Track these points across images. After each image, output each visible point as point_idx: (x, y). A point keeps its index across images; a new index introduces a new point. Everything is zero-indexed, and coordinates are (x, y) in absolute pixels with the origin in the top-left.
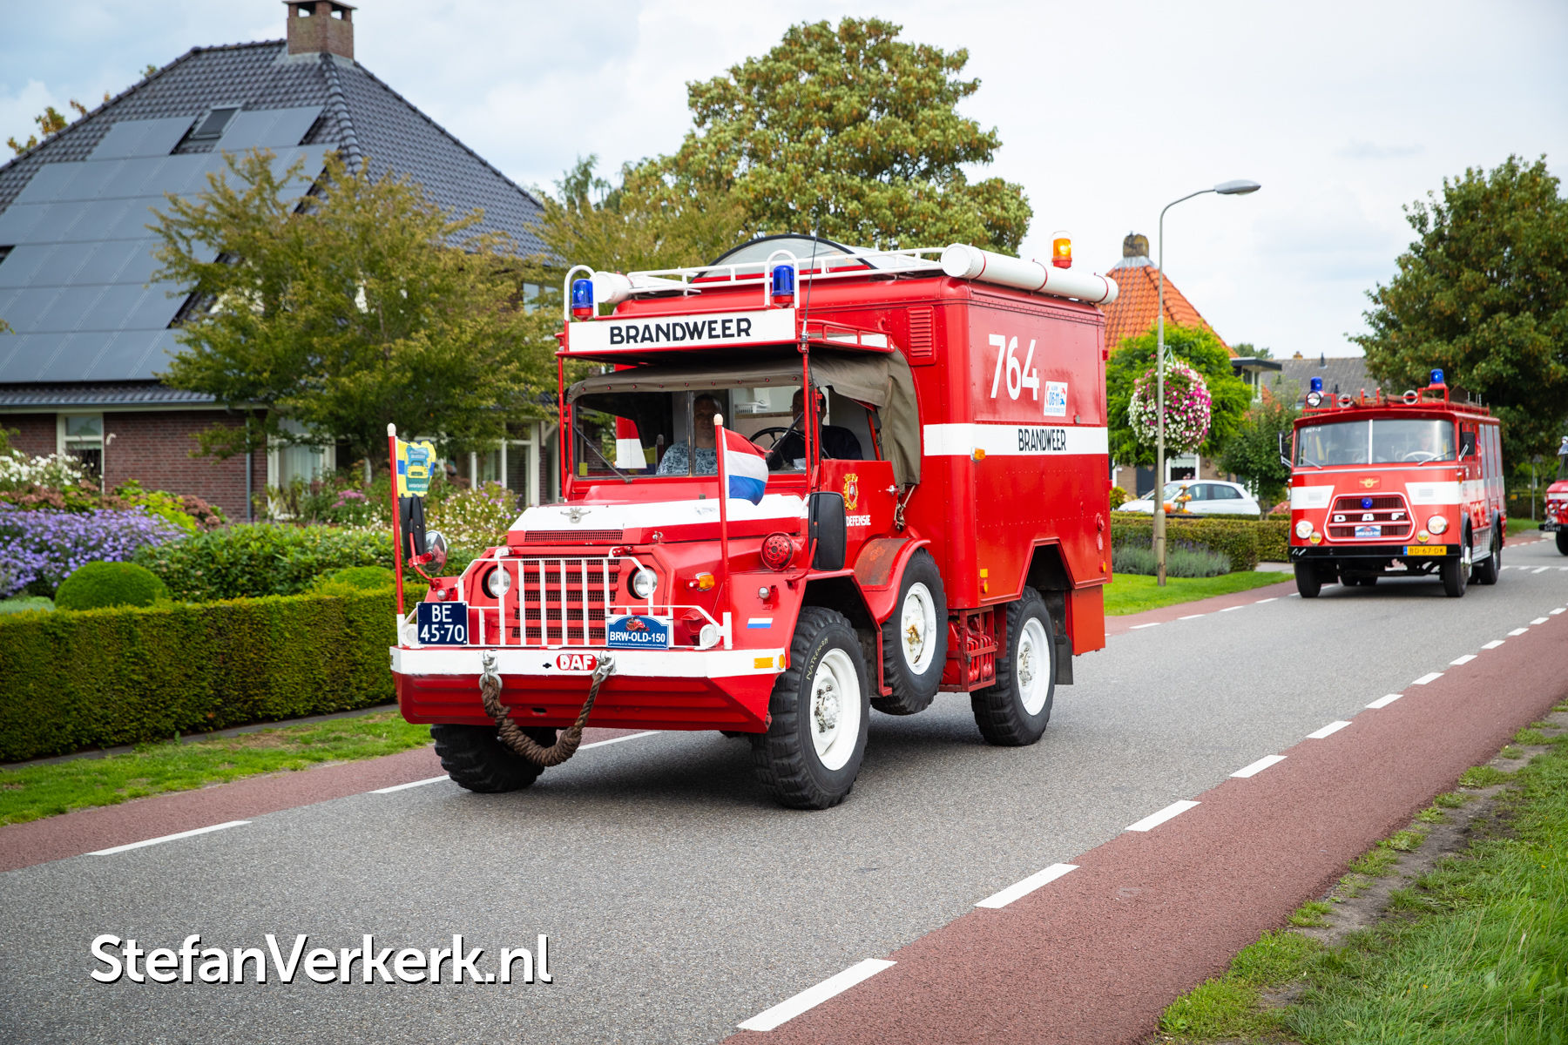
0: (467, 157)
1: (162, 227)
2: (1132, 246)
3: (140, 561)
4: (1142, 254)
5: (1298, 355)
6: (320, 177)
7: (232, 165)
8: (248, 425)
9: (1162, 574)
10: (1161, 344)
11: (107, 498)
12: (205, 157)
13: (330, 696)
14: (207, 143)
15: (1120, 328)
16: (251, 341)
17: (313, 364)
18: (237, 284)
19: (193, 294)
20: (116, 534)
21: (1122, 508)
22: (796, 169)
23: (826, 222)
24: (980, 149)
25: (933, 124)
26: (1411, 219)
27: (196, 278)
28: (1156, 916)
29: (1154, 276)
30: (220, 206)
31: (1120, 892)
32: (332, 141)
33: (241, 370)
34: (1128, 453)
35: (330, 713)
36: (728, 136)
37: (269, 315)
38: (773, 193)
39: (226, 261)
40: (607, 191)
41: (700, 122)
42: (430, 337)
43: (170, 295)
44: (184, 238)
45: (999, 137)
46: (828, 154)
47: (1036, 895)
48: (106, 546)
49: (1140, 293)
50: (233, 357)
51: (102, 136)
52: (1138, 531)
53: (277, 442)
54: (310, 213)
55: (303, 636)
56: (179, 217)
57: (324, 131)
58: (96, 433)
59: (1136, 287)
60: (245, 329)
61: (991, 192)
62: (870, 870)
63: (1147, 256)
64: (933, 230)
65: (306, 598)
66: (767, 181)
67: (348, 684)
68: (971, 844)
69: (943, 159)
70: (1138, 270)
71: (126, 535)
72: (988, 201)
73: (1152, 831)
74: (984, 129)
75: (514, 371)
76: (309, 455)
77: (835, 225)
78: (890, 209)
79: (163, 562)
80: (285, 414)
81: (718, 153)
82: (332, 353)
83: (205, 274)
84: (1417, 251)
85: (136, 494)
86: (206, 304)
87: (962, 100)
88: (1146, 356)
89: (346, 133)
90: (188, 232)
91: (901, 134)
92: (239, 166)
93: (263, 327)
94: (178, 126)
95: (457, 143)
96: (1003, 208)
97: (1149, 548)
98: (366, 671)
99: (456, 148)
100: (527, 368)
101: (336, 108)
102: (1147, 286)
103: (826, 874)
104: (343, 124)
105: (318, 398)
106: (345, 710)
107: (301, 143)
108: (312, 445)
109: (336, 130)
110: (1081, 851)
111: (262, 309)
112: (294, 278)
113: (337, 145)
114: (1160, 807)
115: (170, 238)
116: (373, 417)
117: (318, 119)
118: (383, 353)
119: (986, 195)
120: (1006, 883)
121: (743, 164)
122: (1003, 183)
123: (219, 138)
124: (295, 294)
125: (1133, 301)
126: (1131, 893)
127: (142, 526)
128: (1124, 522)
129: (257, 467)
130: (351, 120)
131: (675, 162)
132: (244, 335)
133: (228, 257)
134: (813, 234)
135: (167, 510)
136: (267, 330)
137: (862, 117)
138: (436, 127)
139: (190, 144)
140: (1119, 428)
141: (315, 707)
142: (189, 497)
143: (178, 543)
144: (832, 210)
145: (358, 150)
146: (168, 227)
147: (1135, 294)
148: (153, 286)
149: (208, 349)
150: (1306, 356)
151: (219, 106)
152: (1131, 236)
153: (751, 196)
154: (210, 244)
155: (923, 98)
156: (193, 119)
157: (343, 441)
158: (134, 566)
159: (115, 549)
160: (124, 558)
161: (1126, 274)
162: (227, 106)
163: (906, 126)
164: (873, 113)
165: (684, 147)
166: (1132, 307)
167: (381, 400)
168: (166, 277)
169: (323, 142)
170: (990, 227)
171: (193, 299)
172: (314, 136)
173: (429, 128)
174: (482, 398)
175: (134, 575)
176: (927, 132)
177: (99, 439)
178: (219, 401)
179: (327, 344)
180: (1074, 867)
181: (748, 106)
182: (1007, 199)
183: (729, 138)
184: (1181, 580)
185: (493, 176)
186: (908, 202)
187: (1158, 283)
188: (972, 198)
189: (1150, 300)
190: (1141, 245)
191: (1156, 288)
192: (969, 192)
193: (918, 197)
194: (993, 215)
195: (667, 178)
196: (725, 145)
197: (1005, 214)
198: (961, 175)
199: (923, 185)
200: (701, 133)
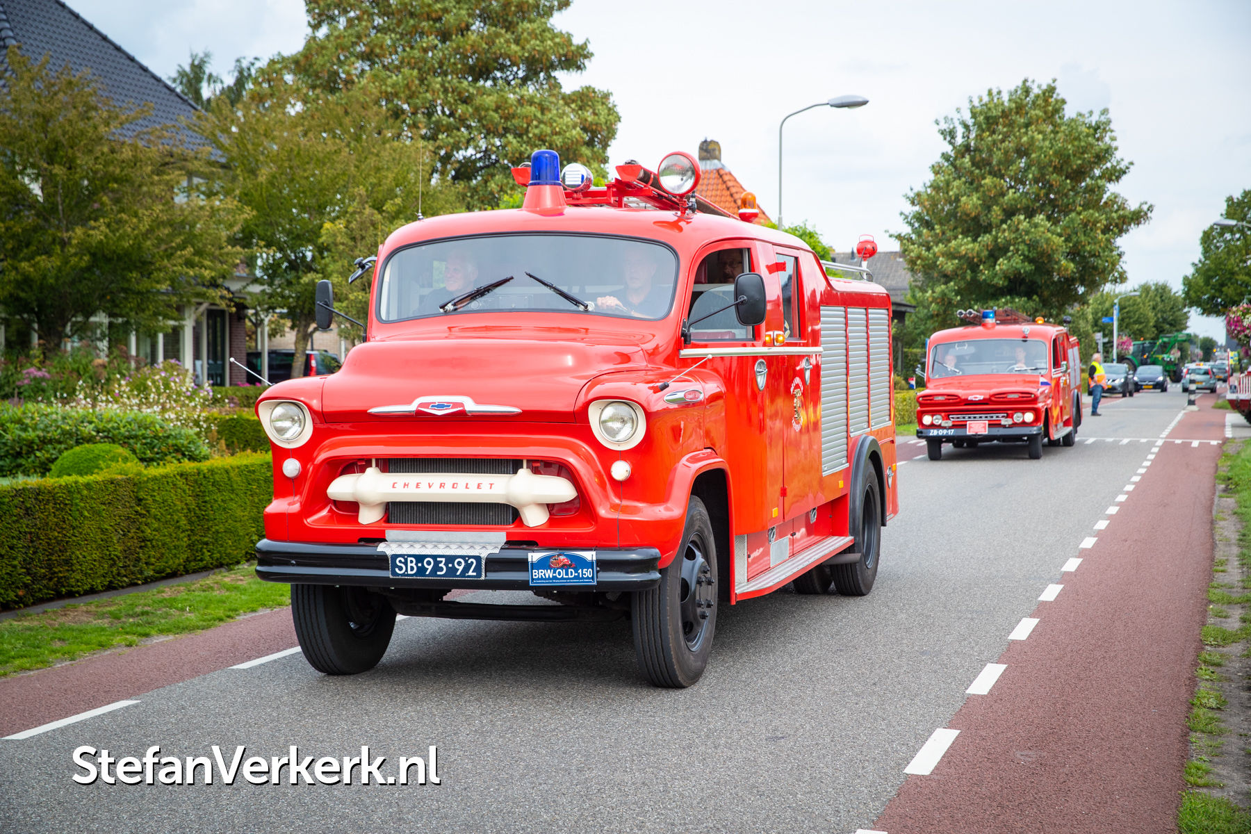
2: (707, 151)
4: (715, 158)
13: (123, 571)
24: (575, 57)
26: (943, 133)
29: (726, 178)
35: (123, 587)
36: (348, 40)
42: (108, 226)
45: (591, 48)
49: (714, 193)
55: (98, 514)
59: (710, 187)
61: (585, 99)
63: (719, 159)
64: (537, 131)
65: (99, 478)
67: (138, 560)
69: (540, 67)
70: (712, 172)
72: (581, 107)
74: (577, 41)
75: (188, 256)
78: (497, 111)
84: (947, 160)
87: (556, 14)
96: (595, 114)
98: (153, 547)
100: (198, 253)
102: (720, 187)
106: (136, 584)
119: (579, 102)
122: (593, 90)
130: (4, 13)
137: (468, 28)
141: (111, 582)
145: (13, 42)
152: (706, 141)
155: (522, 12)
163: (509, 36)
164: (478, 24)
167: (60, 283)
170: (585, 129)
174: (158, 282)
176: (528, 42)
182: (598, 106)
183: (348, 43)
186: (511, 106)
187: (730, 184)
188: (567, 104)
189: (723, 198)
190: (714, 150)
191: (728, 189)
192: (563, 98)
193: (521, 102)
194: (586, 120)
195: (287, 77)
196: (346, 49)
197: (596, 118)
198: (557, 82)
199: (525, 91)
200: (319, 37)
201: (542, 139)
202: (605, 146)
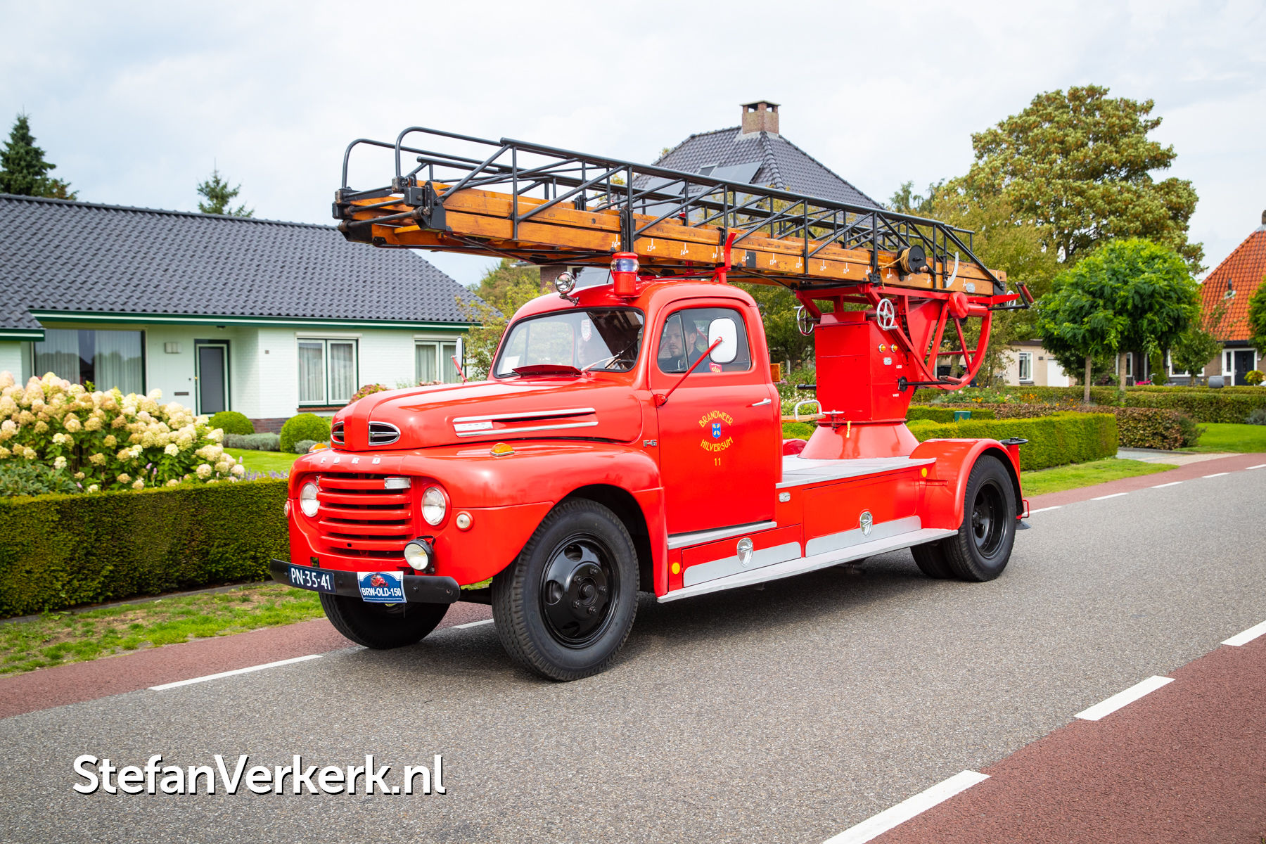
0: (843, 185)
15: (1260, 269)
21: (1262, 384)
22: (1041, 181)
23: (1060, 211)
24: (1162, 159)
25: (1130, 145)
32: (767, 181)
36: (998, 163)
38: (1027, 197)
40: (921, 201)
41: (980, 157)
45: (1175, 151)
46: (1061, 169)
57: (763, 176)
61: (1170, 186)
64: (1133, 211)
66: (1022, 188)
69: (1137, 168)
72: (1167, 193)
74: (1164, 147)
77: (1067, 212)
78: (1102, 198)
81: (993, 174)
82: (769, 301)
87: (1150, 132)
89: (774, 176)
91: (1109, 153)
95: (837, 177)
96: (1178, 197)
101: (769, 162)
104: (773, 171)
109: (769, 174)
113: (769, 183)
117: (759, 169)
119: (1166, 190)
121: (1008, 180)
122: (1177, 180)
130: (777, 168)
131: (965, 181)
134: (1052, 220)
137: (1083, 145)
138: (825, 169)
144: (1064, 204)
145: (781, 185)
151: (705, 166)
153: (1012, 198)
155: (1124, 131)
157: (775, 351)
161: (1264, 235)
162: (710, 165)
163: (1112, 148)
164: (1091, 143)
165: (973, 171)
169: (762, 182)
170: (1170, 209)
172: (757, 179)
173: (821, 170)
176: (1127, 151)
179: (765, 296)
181: (1010, 144)
182: (1181, 191)
183: (999, 165)
186: (1114, 194)
188: (1157, 192)
192: (1154, 188)
193: (1120, 192)
194: (1171, 201)
195: (960, 190)
196: (997, 168)
197: (1179, 200)
198: (1149, 178)
199: (1124, 183)
200: (981, 163)
201: (1136, 217)
202: (1186, 218)
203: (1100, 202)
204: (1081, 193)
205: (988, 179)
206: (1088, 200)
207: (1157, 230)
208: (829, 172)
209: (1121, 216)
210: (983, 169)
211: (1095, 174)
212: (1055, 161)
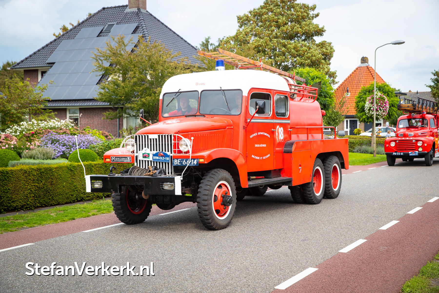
0: (177, 37)
1: (95, 57)
2: (363, 60)
3: (91, 149)
4: (366, 62)
5: (410, 91)
6: (138, 43)
7: (114, 39)
8: (118, 111)
9: (375, 154)
10: (375, 88)
11: (81, 131)
12: (106, 38)
14: (107, 33)
15: (360, 84)
16: (119, 88)
17: (136, 94)
18: (115, 72)
19: (103, 75)
20: (84, 141)
21: (361, 135)
22: (267, 39)
23: (276, 53)
24: (320, 32)
25: (306, 25)
27: (104, 71)
28: (394, 256)
29: (370, 69)
30: (110, 51)
31: (381, 248)
32: (141, 33)
33: (116, 96)
34: (364, 119)
36: (248, 30)
37: (124, 81)
38: (261, 46)
39: (112, 66)
41: (241, 27)
43: (97, 76)
44: (101, 60)
45: (325, 28)
46: (276, 34)
47: (356, 249)
48: (81, 145)
49: (366, 74)
50: (114, 93)
51: (78, 32)
52: (367, 141)
53: (126, 116)
54: (135, 53)
56: (99, 54)
57: (139, 30)
58: (77, 114)
59: (364, 72)
60: (118, 85)
61: (322, 45)
62: (305, 240)
63: (368, 63)
64: (307, 55)
66: (259, 42)
68: (334, 233)
69: (309, 36)
70: (365, 67)
71: (87, 142)
72: (322, 48)
73: (387, 229)
74: (320, 27)
76: (135, 119)
77: (279, 54)
79: (97, 149)
80: (128, 108)
81: (246, 35)
82: (140, 91)
83: (106, 70)
85: (89, 130)
86: (106, 78)
87: (315, 19)
88: (370, 91)
89: (144, 30)
90: (102, 58)
91: (297, 28)
92: (116, 40)
93: (122, 84)
94: (99, 29)
96: (327, 49)
97: (371, 146)
99: (174, 34)
101: (142, 23)
102: (368, 72)
103: (293, 241)
105: (136, 104)
107: (132, 33)
108: (136, 117)
109: (142, 29)
110: (367, 235)
111: (122, 79)
112: (131, 71)
113: (142, 34)
114: (388, 222)
115: (97, 60)
116: (152, 109)
117: (137, 26)
118: (155, 91)
119: (321, 46)
120: (347, 245)
121: (253, 38)
122: (326, 42)
123: (110, 32)
124: (130, 75)
125: (364, 76)
126: (384, 248)
127: (91, 139)
128: (362, 139)
129: (120, 123)
130: (146, 27)
131: (234, 37)
132: (117, 86)
133: (113, 65)
135: (97, 135)
136: (123, 85)
137: (286, 24)
138: (169, 28)
139: (102, 34)
140: (362, 112)
142: (103, 131)
143: (101, 144)
144: (278, 50)
145: (148, 35)
146: (96, 57)
147: (364, 74)
148: (92, 73)
149: (107, 90)
150: (412, 91)
151: (110, 24)
152: (363, 57)
153: (254, 46)
154: (107, 61)
155: (303, 18)
156: (103, 27)
158: (88, 150)
159: (84, 146)
160: (86, 148)
161: (362, 68)
162: (112, 23)
163: (298, 26)
164: (289, 23)
165: (237, 33)
166: (363, 78)
167: (154, 104)
168: (96, 71)
169: (138, 33)
170: (323, 55)
171: (103, 76)
172: (136, 31)
173: (167, 29)
175: (89, 153)
176: (305, 27)
177: (78, 115)
178: (110, 105)
179: (139, 89)
180: (365, 240)
182: (327, 47)
184: (380, 155)
185: (185, 42)
186: (299, 47)
187: (371, 71)
188: (317, 47)
189: (369, 75)
190: (366, 60)
191: (370, 72)
192: (316, 45)
193: (302, 47)
194: (323, 51)
195: (231, 42)
196: (248, 33)
197: (327, 51)
198: (314, 40)
199: (303, 42)
200: (241, 30)
201: (308, 58)
202: (330, 59)
203: (293, 50)
204: (285, 46)
205: (244, 37)
206: (288, 49)
207: (317, 64)
208: (171, 30)
209: (302, 57)
210: (242, 33)
211: (291, 37)
212: (274, 30)
